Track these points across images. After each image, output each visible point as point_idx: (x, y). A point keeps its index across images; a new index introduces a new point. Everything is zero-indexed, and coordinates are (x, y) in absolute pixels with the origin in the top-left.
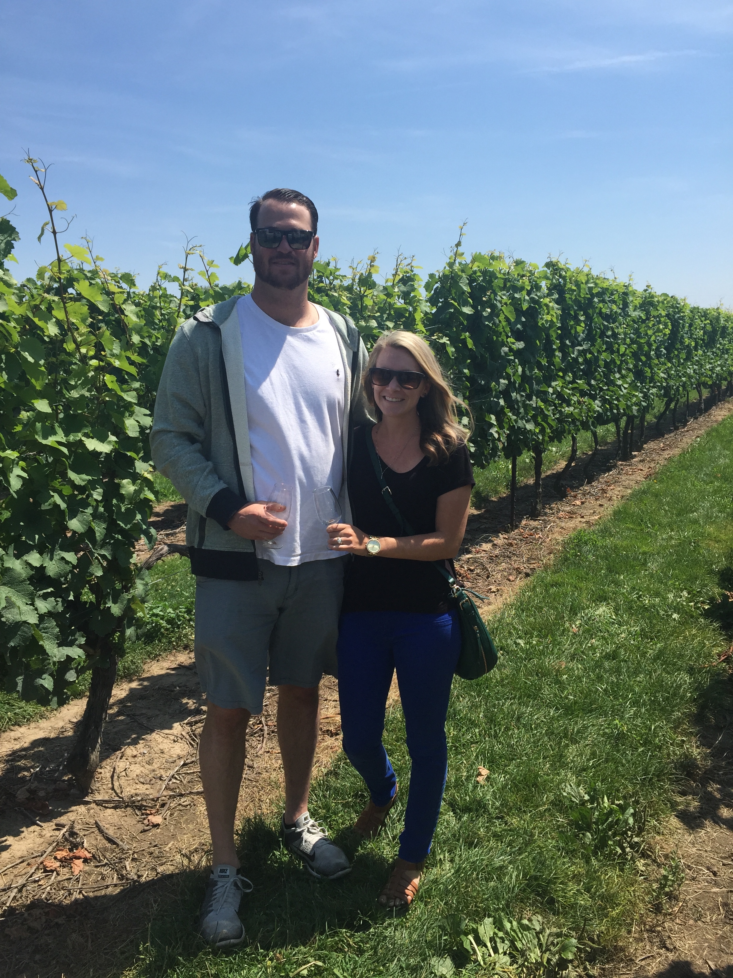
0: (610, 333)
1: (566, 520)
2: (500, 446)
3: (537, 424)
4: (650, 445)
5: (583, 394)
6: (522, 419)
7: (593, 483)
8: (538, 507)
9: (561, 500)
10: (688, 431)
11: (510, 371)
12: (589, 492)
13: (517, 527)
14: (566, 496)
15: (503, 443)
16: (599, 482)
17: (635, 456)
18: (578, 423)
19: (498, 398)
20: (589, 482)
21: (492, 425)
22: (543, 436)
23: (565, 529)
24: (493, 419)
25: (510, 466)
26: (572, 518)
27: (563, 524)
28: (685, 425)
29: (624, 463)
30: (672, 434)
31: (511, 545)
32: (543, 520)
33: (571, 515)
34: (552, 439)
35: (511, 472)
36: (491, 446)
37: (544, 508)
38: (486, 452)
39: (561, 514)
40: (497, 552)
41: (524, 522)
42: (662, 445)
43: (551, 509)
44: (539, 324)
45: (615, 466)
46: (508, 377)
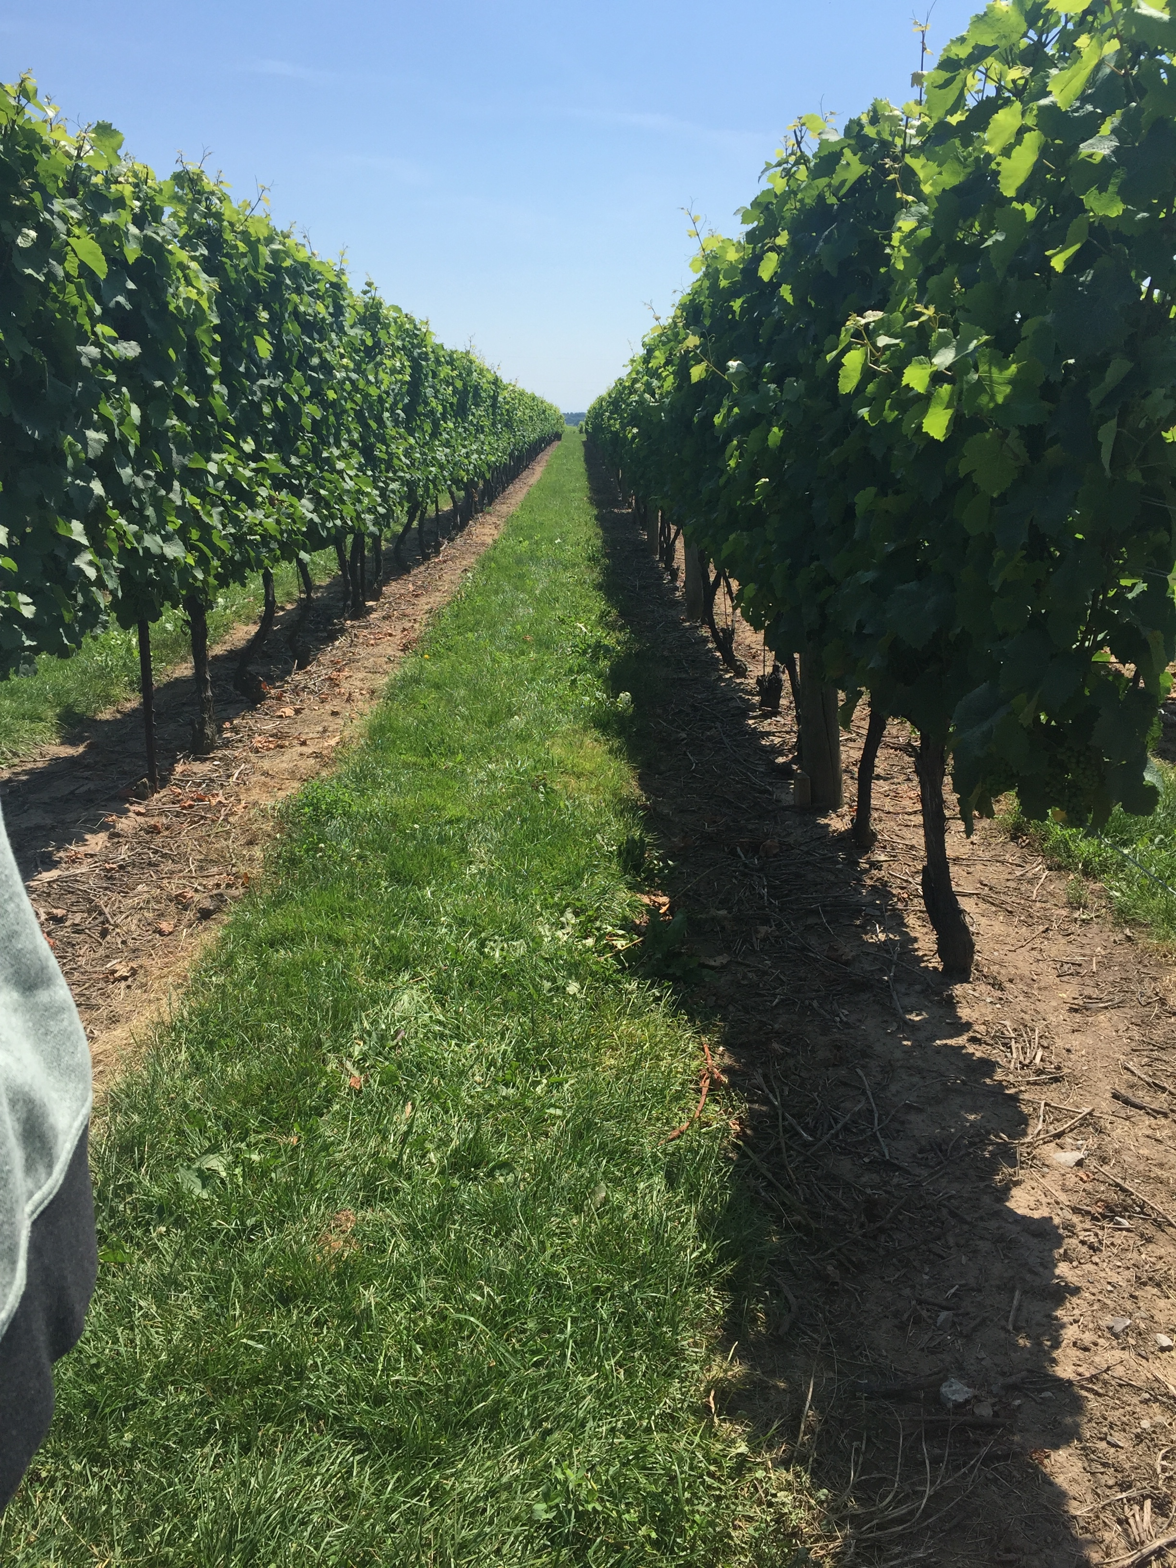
0: (315, 361)
1: (271, 753)
2: (103, 600)
3: (190, 547)
4: (392, 589)
5: (278, 484)
6: (153, 531)
7: (309, 668)
8: (208, 731)
9: (252, 708)
10: (445, 562)
11: (108, 410)
12: (305, 687)
13: (164, 782)
14: (261, 697)
15: (113, 593)
16: (320, 664)
17: (371, 610)
18: (274, 545)
19: (88, 479)
20: (301, 667)
21: (76, 549)
22: (206, 572)
23: (273, 777)
24: (77, 530)
25: (134, 641)
26: (282, 747)
27: (266, 765)
28: (437, 553)
29: (356, 623)
30: (422, 568)
31: (154, 830)
32: (220, 759)
33: (280, 742)
34: (223, 581)
35: (136, 653)
36: (80, 599)
37: (220, 730)
38: (67, 617)
39: (258, 741)
40: (124, 853)
41: (179, 768)
42: (411, 587)
43: (235, 730)
44: (172, 307)
45: (342, 631)
46: (105, 425)
